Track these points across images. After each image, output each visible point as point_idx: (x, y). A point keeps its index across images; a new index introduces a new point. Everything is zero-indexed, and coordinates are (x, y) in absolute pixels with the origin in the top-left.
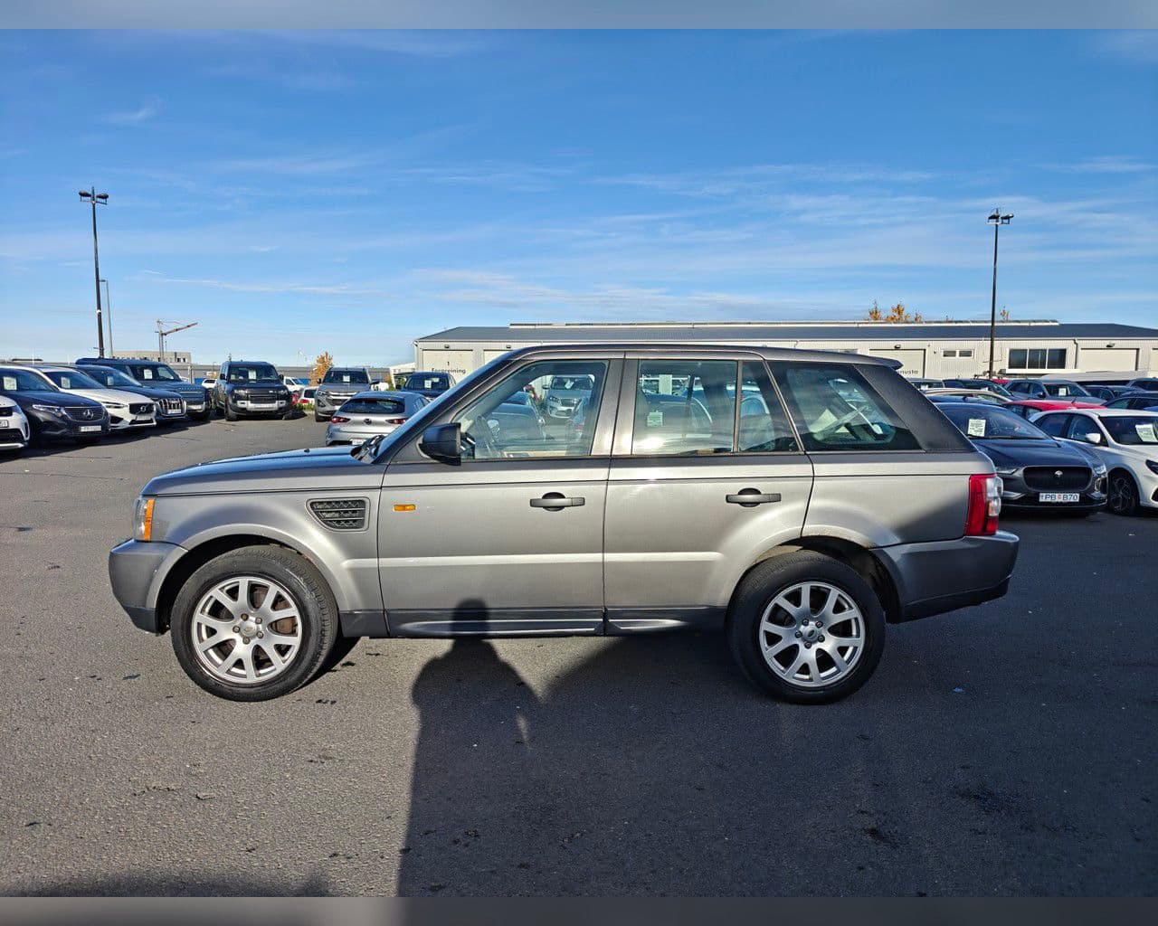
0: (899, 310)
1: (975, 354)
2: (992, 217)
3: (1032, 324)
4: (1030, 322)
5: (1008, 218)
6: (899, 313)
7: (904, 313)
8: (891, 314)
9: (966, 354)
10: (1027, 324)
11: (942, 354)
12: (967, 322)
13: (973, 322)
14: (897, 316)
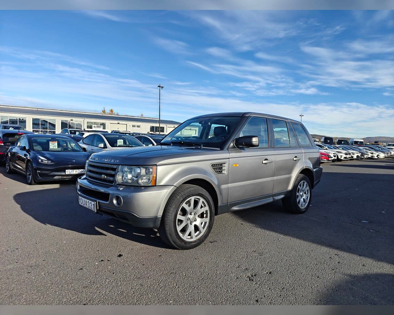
0: (112, 111)
1: (141, 126)
2: (159, 86)
3: (153, 119)
4: (152, 118)
5: (162, 87)
6: (112, 112)
7: (113, 112)
8: (109, 112)
9: (138, 126)
10: (152, 119)
11: (132, 126)
12: (135, 117)
13: (137, 117)
14: (111, 113)
